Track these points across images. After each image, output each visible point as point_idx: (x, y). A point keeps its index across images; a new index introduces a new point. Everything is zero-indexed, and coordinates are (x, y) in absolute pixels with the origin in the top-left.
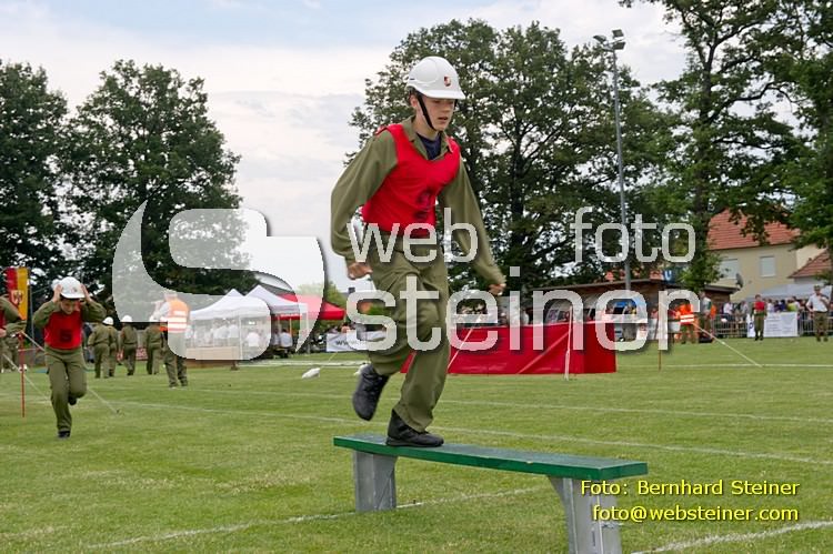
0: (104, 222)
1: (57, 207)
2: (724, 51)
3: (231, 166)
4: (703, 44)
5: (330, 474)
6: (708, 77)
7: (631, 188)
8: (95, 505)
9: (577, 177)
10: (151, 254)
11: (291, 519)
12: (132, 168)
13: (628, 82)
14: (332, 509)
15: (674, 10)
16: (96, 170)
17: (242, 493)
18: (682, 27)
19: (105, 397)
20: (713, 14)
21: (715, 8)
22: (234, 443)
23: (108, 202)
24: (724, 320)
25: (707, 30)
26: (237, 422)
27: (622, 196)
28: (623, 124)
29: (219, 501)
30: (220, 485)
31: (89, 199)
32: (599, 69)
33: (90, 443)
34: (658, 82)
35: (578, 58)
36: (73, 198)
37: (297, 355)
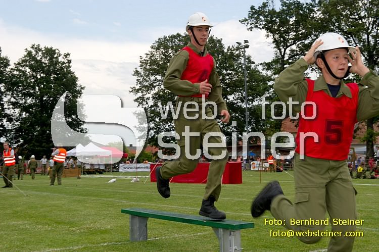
0: (24, 113)
1: (3, 106)
2: (290, 50)
3: (81, 91)
4: (281, 48)
5: (119, 225)
6: (283, 61)
7: (250, 106)
8: (16, 237)
9: (228, 101)
10: (45, 128)
11: (102, 244)
12: (37, 90)
13: (251, 62)
14: (120, 240)
15: (269, 33)
16: (21, 90)
17: (80, 232)
18: (273, 40)
19: (22, 189)
20: (286, 35)
21: (287, 33)
22: (77, 210)
23: (26, 105)
24: (287, 163)
25: (283, 42)
26: (79, 201)
27: (246, 109)
28: (247, 79)
29: (70, 236)
30: (71, 229)
31: (18, 103)
32: (238, 56)
33: (14, 209)
34: (263, 62)
35: (230, 51)
36: (11, 102)
37: (106, 173)
